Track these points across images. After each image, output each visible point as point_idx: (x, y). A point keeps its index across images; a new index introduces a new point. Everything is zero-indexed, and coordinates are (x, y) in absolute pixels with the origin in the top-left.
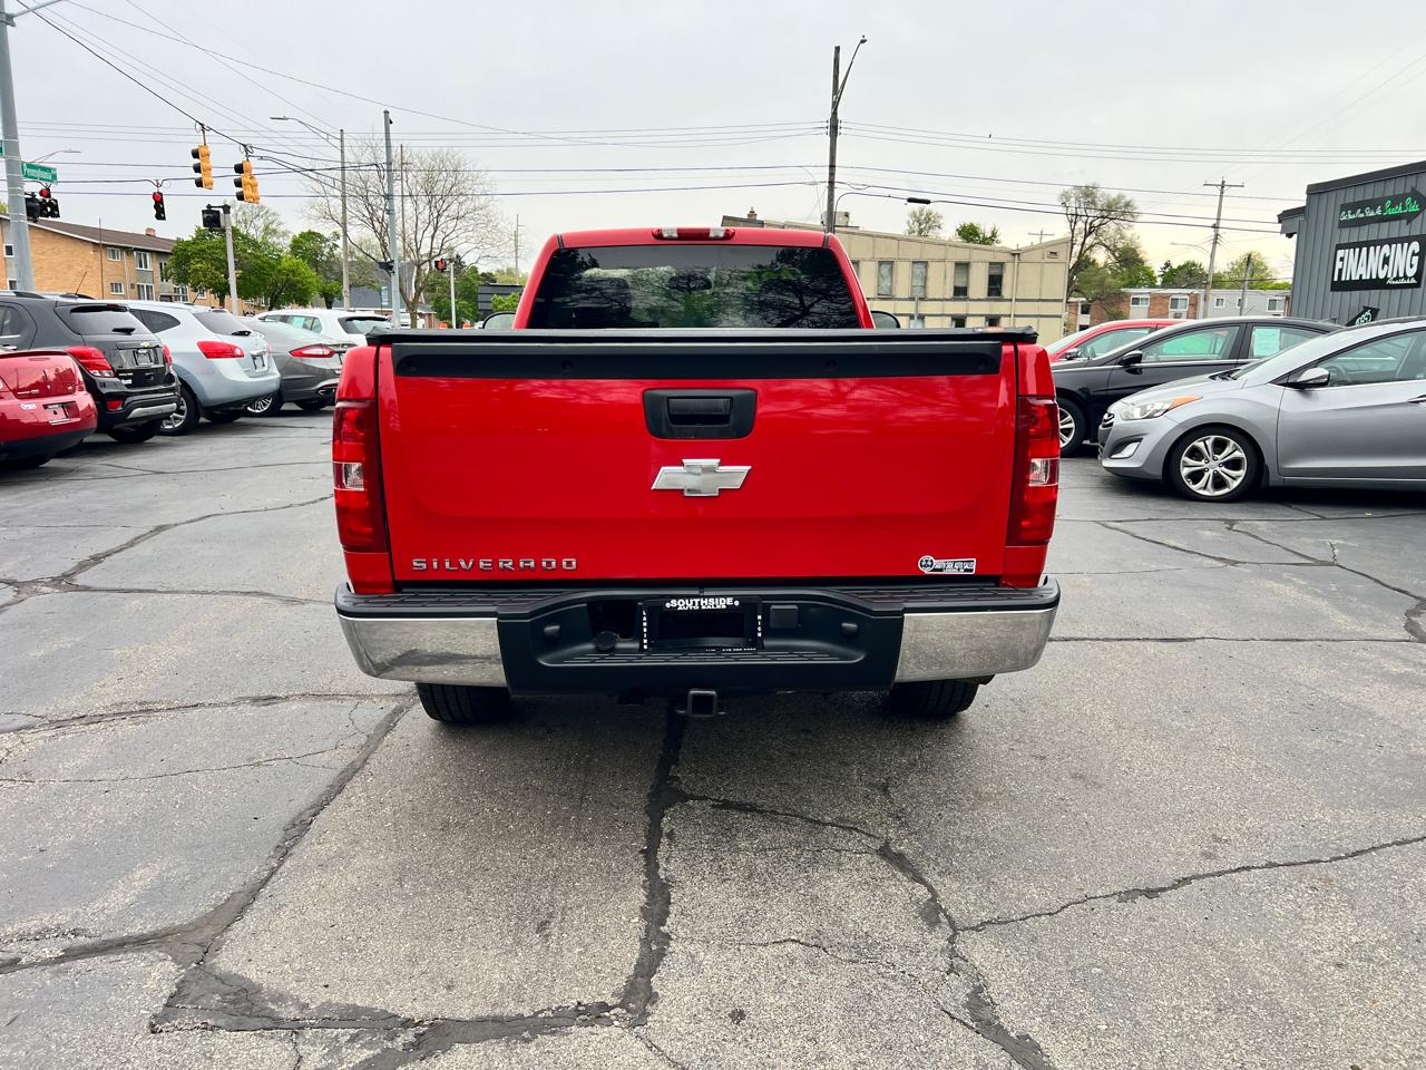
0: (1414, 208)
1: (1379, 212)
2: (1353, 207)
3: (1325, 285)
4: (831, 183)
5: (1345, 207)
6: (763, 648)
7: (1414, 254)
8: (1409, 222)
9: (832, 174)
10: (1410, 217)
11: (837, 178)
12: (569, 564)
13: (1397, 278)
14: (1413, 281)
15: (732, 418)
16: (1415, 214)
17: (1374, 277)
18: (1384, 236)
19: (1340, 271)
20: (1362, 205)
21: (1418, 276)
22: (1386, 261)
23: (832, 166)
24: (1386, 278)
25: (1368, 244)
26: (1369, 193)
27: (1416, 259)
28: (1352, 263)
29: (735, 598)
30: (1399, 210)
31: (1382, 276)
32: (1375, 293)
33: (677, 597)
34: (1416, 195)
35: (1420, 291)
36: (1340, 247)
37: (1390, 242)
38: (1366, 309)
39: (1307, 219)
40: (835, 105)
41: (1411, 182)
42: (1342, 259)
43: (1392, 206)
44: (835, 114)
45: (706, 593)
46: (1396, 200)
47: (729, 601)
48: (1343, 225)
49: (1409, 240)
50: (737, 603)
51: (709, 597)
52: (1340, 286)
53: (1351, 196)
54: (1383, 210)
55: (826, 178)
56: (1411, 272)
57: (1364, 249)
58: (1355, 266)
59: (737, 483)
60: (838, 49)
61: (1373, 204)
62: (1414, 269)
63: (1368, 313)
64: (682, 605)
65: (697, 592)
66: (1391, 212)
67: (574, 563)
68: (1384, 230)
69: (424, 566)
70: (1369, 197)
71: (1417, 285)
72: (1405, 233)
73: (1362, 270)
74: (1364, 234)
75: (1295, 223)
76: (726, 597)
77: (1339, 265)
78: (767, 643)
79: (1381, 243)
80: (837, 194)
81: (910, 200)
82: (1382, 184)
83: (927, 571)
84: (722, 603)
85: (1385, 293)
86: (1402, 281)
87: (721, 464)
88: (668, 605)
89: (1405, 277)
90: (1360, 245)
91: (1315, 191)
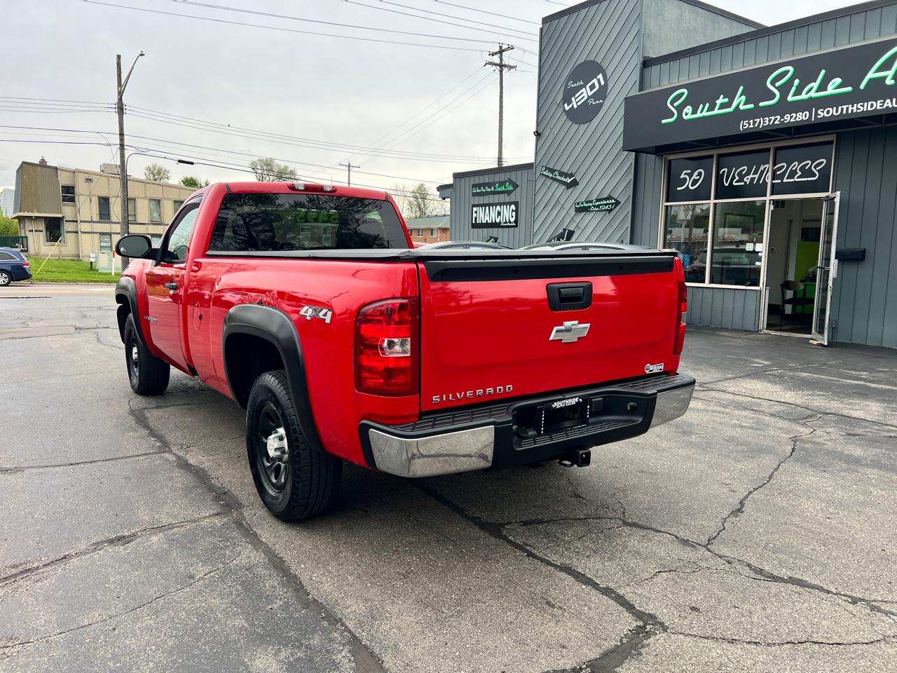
0: (511, 188)
1: (493, 189)
2: (479, 186)
3: (468, 225)
4: (122, 146)
5: (475, 186)
6: (588, 424)
7: (513, 211)
8: (509, 195)
9: (122, 140)
10: (509, 193)
11: (126, 143)
12: (509, 388)
13: (506, 222)
14: (514, 224)
15: (584, 298)
16: (512, 191)
17: (494, 221)
18: (496, 201)
19: (476, 218)
20: (484, 185)
21: (516, 222)
22: (499, 214)
23: (122, 134)
24: (500, 222)
25: (489, 205)
26: (486, 179)
27: (514, 213)
28: (482, 215)
29: (580, 397)
30: (502, 189)
31: (498, 221)
32: (495, 230)
33: (556, 401)
34: (511, 182)
35: (517, 229)
36: (474, 206)
37: (500, 204)
38: (491, 238)
39: (455, 190)
40: (120, 94)
41: (508, 175)
42: (476, 212)
43: (499, 187)
44: (120, 99)
45: (566, 397)
46: (502, 184)
47: (577, 400)
48: (475, 195)
49: (510, 204)
50: (581, 400)
51: (569, 398)
52: (476, 226)
53: (477, 180)
54: (495, 188)
55: (118, 142)
56: (512, 220)
57: (487, 208)
58: (483, 216)
59: (585, 334)
60: (119, 57)
61: (489, 185)
62: (514, 218)
63: (492, 240)
64: (557, 405)
65: (562, 397)
66: (499, 189)
67: (511, 388)
68: (496, 198)
69: (439, 400)
70: (487, 181)
71: (516, 226)
72: (507, 200)
73: (487, 218)
74: (486, 200)
75: (449, 191)
76: (575, 397)
77: (474, 215)
78: (590, 420)
79: (496, 205)
80: (127, 153)
81: (180, 161)
82: (493, 175)
83: (647, 372)
84: (573, 401)
85: (500, 230)
86: (509, 224)
87: (579, 323)
88: (554, 406)
89: (510, 222)
90: (484, 205)
91: (457, 176)
